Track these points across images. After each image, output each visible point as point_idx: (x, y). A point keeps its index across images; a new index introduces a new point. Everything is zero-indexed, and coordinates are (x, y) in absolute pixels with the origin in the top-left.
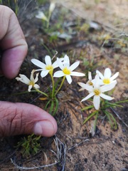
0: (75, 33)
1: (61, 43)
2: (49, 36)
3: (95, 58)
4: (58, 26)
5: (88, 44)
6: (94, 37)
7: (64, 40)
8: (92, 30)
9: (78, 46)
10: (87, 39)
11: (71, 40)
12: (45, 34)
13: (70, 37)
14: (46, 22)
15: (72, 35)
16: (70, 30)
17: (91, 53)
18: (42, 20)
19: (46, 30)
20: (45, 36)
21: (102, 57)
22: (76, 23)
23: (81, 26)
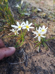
0: (31, 13)
1: (26, 17)
2: (21, 14)
4: (25, 10)
5: (37, 17)
6: (39, 14)
8: (38, 12)
9: (32, 18)
10: (36, 15)
11: (30, 16)
12: (19, 13)
13: (30, 14)
16: (30, 11)
17: (38, 21)
18: (18, 8)
19: (20, 12)
20: (19, 14)
21: (42, 22)
22: (32, 9)
23: (34, 10)
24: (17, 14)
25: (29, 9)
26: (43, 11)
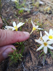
0: (32, 7)
1: (25, 14)
2: (19, 10)
3: (43, 20)
4: (23, 4)
5: (39, 13)
7: (26, 11)
8: (40, 5)
9: (33, 14)
10: (38, 10)
12: (17, 9)
13: (30, 10)
14: (17, 3)
15: (31, 9)
16: (30, 6)
17: (41, 18)
18: (15, 2)
19: (17, 7)
21: (46, 20)
22: (32, 2)
23: (35, 3)
24: (15, 10)
25: (28, 2)
26: (46, 4)
